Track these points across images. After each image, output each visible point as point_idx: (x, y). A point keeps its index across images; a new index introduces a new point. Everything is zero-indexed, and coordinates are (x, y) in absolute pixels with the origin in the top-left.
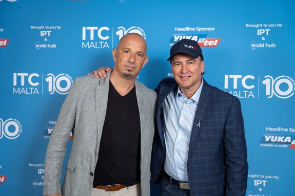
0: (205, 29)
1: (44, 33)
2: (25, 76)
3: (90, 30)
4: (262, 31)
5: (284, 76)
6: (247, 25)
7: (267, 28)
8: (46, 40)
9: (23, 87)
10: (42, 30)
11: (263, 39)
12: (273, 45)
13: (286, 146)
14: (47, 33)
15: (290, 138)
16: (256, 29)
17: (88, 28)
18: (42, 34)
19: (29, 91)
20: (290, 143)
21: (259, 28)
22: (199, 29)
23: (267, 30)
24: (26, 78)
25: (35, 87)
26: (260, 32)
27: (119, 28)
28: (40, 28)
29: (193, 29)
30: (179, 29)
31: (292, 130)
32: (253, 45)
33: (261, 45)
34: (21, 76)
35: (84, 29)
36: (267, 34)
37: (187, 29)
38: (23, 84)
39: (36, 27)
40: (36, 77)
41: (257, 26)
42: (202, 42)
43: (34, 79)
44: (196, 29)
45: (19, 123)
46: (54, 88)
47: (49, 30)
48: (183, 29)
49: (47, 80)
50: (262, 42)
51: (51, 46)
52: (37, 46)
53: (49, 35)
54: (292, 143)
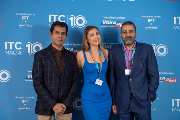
0: (120, 18)
1: (25, 17)
2: (12, 44)
3: (53, 17)
4: (151, 20)
5: (162, 44)
6: (143, 16)
7: (153, 18)
8: (26, 22)
9: (11, 50)
10: (23, 15)
11: (151, 24)
12: (156, 27)
13: (163, 82)
14: (27, 18)
15: (164, 77)
16: (147, 19)
17: (52, 15)
18: (24, 18)
19: (15, 53)
20: (165, 80)
21: (149, 18)
22: (117, 18)
23: (153, 19)
24: (13, 45)
25: (19, 50)
26: (149, 20)
27: (71, 16)
28: (22, 14)
29: (114, 18)
30: (106, 18)
31: (166, 73)
32: (146, 27)
33: (150, 28)
34: (10, 44)
35: (50, 16)
36: (153, 21)
37: (110, 17)
38: (11, 48)
39: (19, 14)
40: (19, 44)
41: (148, 17)
42: (119, 25)
43: (18, 46)
44: (115, 18)
45: (9, 72)
46: (32, 51)
47: (28, 16)
48: (108, 18)
49: (27, 46)
50: (151, 26)
51: (29, 26)
52: (20, 25)
53: (28, 19)
54: (166, 80)
